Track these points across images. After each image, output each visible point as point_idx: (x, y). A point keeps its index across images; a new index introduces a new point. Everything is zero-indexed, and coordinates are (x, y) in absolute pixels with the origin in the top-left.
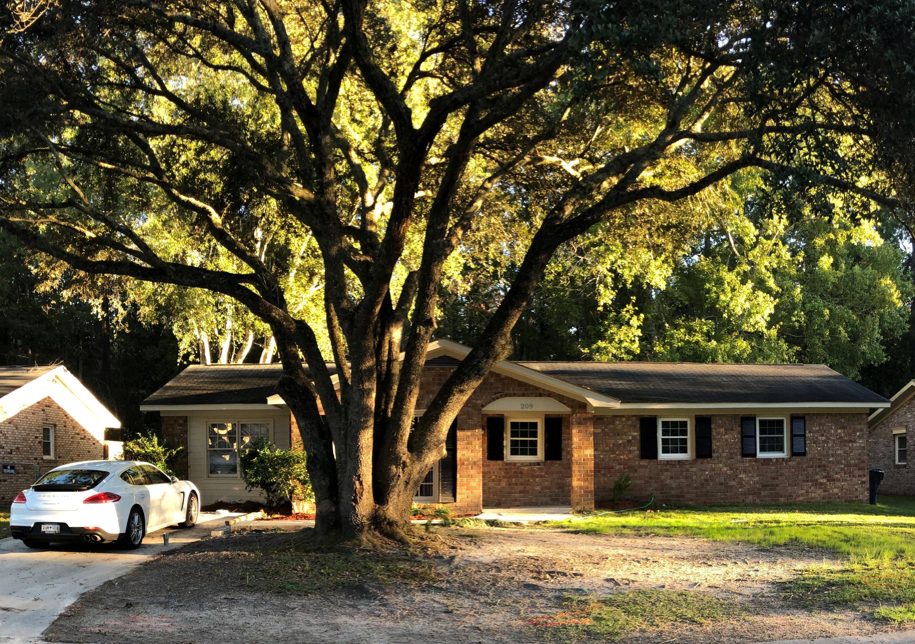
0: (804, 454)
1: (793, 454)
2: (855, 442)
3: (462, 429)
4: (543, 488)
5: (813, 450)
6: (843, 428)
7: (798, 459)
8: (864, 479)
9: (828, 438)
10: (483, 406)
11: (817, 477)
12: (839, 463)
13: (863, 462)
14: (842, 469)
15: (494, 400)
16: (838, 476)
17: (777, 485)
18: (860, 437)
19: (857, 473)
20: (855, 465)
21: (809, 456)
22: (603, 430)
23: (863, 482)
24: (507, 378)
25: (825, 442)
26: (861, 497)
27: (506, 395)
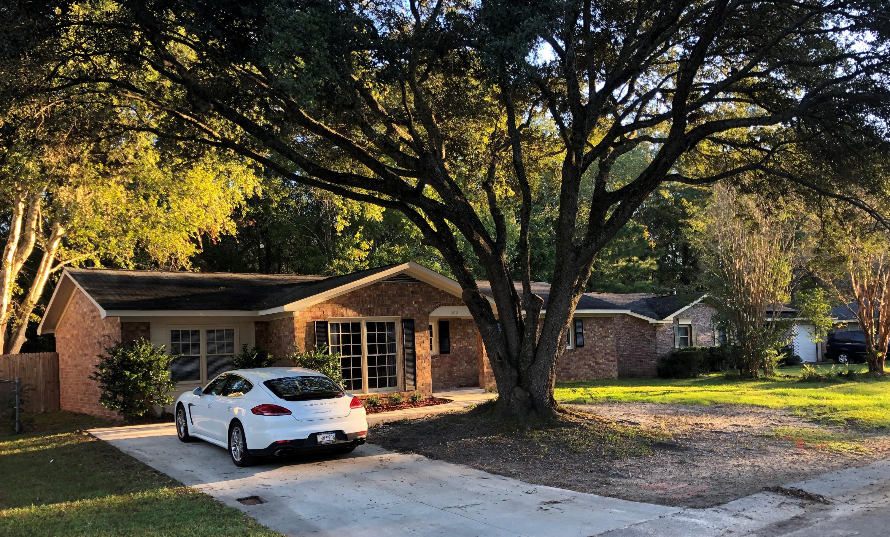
0: (582, 346)
1: (577, 346)
2: (608, 337)
3: (418, 332)
4: (440, 375)
5: (588, 343)
6: (602, 327)
7: (579, 349)
8: (615, 363)
9: (594, 335)
10: (429, 313)
11: (590, 362)
12: (601, 352)
13: (613, 351)
14: (603, 356)
15: (435, 308)
16: (601, 361)
17: (569, 369)
18: (611, 334)
19: (611, 358)
20: (609, 353)
21: (585, 347)
22: (473, 330)
23: (614, 365)
24: (443, 291)
25: (593, 337)
26: (613, 376)
27: (443, 305)
